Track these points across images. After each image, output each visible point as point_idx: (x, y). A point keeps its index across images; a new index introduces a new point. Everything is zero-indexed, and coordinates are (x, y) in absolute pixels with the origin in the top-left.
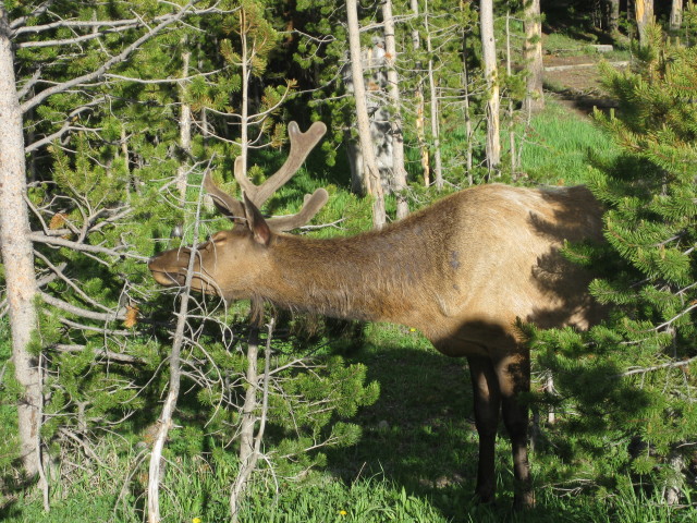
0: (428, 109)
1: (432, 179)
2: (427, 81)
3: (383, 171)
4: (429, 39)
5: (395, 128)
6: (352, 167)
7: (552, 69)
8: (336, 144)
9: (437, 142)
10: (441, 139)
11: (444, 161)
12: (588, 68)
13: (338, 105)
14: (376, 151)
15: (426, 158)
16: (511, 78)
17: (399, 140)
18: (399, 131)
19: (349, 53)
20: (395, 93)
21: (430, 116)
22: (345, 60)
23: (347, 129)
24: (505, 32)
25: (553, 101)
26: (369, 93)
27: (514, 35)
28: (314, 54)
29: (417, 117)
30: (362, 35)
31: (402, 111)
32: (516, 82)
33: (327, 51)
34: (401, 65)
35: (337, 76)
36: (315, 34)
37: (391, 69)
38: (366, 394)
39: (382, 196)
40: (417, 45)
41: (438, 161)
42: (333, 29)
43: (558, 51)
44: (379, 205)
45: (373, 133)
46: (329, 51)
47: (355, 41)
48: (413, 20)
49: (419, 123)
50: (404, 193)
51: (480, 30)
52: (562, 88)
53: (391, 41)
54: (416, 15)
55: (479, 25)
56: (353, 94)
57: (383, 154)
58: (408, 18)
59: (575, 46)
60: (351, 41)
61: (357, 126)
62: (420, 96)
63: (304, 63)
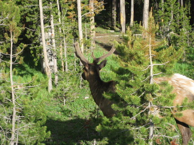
0: (63, 49)
1: (65, 69)
2: (63, 42)
3: (51, 66)
4: (64, 30)
5: (54, 55)
6: (42, 65)
7: (98, 37)
8: (38, 60)
9: (66, 59)
10: (67, 58)
11: (68, 64)
12: (108, 37)
13: (38, 48)
14: (49, 61)
15: (63, 63)
16: (87, 41)
17: (55, 58)
18: (55, 56)
19: (41, 34)
20: (54, 45)
21: (64, 51)
22: (40, 36)
23: (40, 55)
24: (85, 28)
25: (98, 46)
26: (47, 45)
27: (88, 29)
28: (31, 34)
29: (61, 52)
30: (45, 29)
31: (56, 50)
32: (88, 42)
33: (35, 34)
34: (56, 37)
35: (38, 40)
36: (31, 28)
37: (53, 39)
38: (47, 135)
39: (50, 74)
40: (60, 32)
41: (66, 64)
42: (37, 27)
43: (99, 32)
44: (50, 77)
45: (48, 56)
46: (36, 34)
47: (43, 30)
48: (59, 25)
49: (61, 54)
50: (57, 73)
51: (78, 27)
52: (100, 42)
53: (53, 31)
54: (60, 23)
55: (78, 26)
56: (42, 45)
57: (51, 62)
58: (58, 24)
59: (104, 31)
60: (42, 31)
61: (43, 54)
62: (61, 46)
63: (28, 37)
